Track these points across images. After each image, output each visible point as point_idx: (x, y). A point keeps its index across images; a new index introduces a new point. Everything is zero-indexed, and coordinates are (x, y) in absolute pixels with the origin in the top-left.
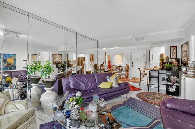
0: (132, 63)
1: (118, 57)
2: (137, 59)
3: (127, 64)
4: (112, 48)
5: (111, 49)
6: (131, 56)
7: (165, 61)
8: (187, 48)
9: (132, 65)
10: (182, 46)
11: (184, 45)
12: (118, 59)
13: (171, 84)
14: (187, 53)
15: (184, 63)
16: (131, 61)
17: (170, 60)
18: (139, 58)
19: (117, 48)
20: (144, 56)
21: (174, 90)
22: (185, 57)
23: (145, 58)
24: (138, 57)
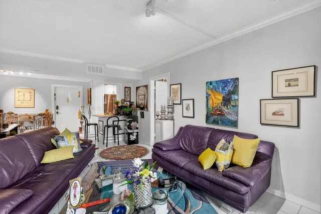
0: (57, 108)
1: (21, 94)
2: (68, 100)
3: (47, 110)
4: (12, 73)
5: (6, 73)
6: (55, 95)
7: (120, 105)
8: (146, 91)
9: (57, 111)
10: (137, 88)
11: (142, 87)
12: (21, 98)
13: (132, 131)
14: (146, 96)
15: (142, 106)
16: (55, 104)
17: (125, 103)
18: (70, 99)
19: (29, 74)
20: (79, 96)
21: (135, 137)
22: (143, 101)
23: (81, 98)
24: (69, 96)
